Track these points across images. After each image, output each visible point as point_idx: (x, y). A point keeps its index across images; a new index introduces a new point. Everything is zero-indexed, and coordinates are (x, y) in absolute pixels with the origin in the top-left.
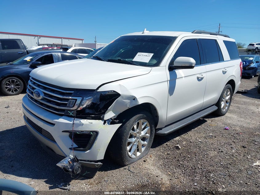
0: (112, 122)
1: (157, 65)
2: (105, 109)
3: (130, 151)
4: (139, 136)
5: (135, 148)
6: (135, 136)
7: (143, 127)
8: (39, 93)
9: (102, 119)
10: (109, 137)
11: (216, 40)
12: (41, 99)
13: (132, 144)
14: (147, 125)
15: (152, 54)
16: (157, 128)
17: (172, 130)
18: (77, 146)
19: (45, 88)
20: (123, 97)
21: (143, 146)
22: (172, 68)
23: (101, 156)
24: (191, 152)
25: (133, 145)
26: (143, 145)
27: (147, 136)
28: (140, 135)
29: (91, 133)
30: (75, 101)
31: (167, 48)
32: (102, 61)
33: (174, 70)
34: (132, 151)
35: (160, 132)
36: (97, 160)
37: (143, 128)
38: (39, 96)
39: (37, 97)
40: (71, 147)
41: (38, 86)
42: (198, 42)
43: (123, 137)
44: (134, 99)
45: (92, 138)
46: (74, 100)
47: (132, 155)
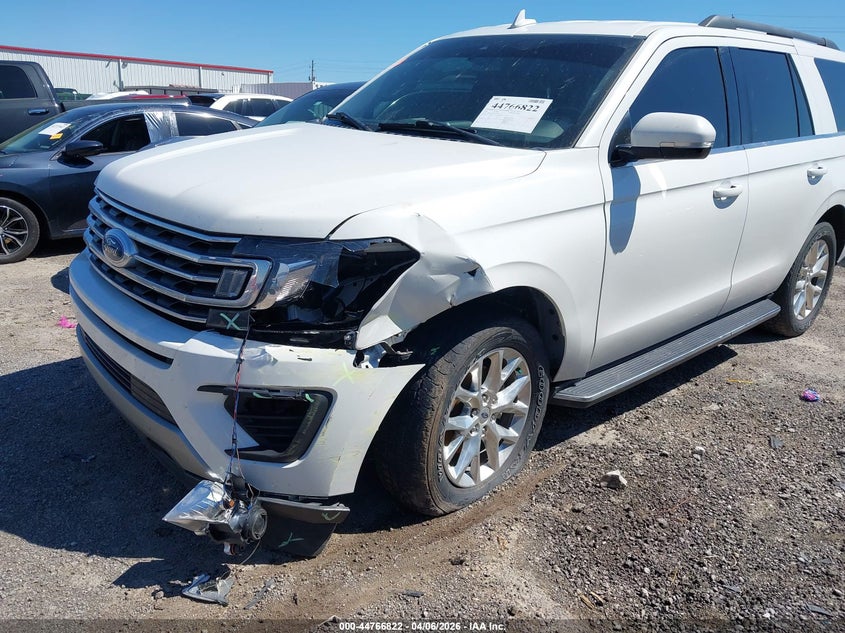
0: (388, 357)
1: (567, 140)
2: (361, 309)
3: (454, 461)
4: (489, 407)
5: (471, 451)
6: (473, 410)
7: (505, 375)
8: (118, 244)
9: (349, 346)
10: (376, 413)
11: (787, 57)
12: (128, 268)
13: (462, 438)
14: (518, 369)
15: (548, 102)
16: (555, 380)
17: (613, 388)
18: (254, 443)
19: (140, 226)
20: (428, 265)
21: (503, 443)
22: (622, 155)
23: (344, 479)
24: (670, 503)
25: (467, 439)
26: (502, 440)
27: (520, 412)
28: (494, 407)
29: (307, 395)
30: (244, 274)
31: (607, 78)
32: (357, 128)
33: (628, 165)
34: (463, 462)
35: (567, 394)
36: (330, 495)
37: (504, 379)
38: (120, 254)
39: (114, 259)
40: (230, 446)
41: (118, 216)
42: (721, 57)
43: (429, 411)
44: (473, 273)
45: (311, 416)
46: (241, 273)
47: (460, 476)
